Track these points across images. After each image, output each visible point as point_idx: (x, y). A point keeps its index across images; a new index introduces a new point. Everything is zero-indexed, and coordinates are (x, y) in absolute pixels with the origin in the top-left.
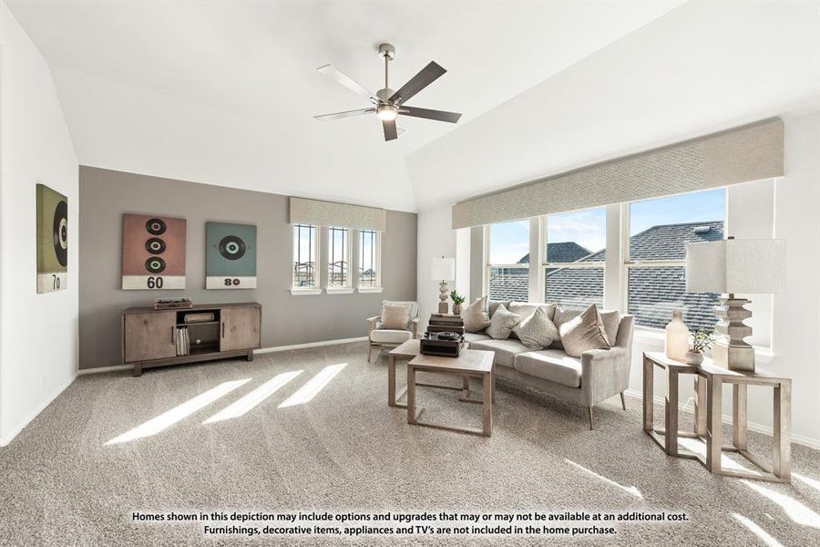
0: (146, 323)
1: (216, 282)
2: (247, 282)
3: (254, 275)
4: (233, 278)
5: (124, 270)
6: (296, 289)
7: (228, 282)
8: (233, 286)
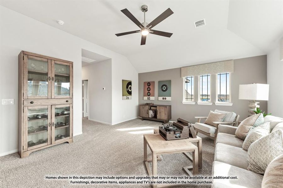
0: (143, 108)
1: (161, 98)
2: (168, 99)
3: (170, 96)
4: (164, 97)
5: (144, 96)
6: (184, 101)
7: (163, 99)
8: (164, 100)
